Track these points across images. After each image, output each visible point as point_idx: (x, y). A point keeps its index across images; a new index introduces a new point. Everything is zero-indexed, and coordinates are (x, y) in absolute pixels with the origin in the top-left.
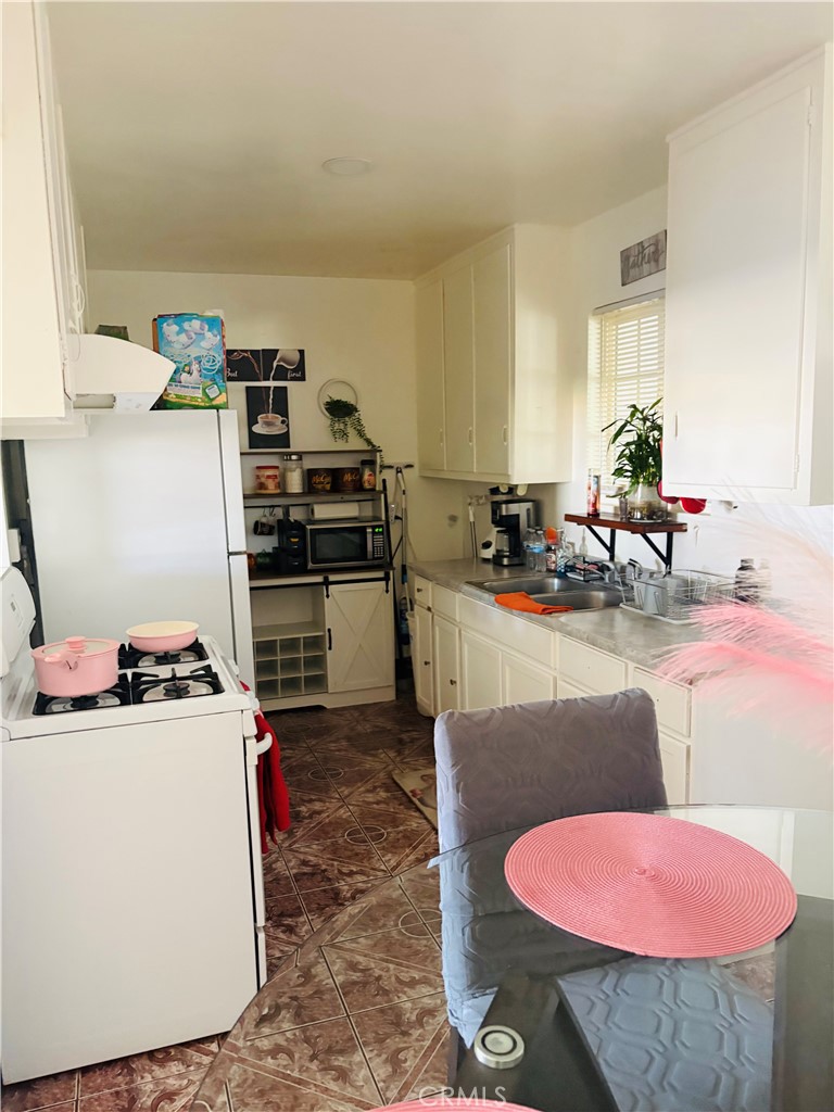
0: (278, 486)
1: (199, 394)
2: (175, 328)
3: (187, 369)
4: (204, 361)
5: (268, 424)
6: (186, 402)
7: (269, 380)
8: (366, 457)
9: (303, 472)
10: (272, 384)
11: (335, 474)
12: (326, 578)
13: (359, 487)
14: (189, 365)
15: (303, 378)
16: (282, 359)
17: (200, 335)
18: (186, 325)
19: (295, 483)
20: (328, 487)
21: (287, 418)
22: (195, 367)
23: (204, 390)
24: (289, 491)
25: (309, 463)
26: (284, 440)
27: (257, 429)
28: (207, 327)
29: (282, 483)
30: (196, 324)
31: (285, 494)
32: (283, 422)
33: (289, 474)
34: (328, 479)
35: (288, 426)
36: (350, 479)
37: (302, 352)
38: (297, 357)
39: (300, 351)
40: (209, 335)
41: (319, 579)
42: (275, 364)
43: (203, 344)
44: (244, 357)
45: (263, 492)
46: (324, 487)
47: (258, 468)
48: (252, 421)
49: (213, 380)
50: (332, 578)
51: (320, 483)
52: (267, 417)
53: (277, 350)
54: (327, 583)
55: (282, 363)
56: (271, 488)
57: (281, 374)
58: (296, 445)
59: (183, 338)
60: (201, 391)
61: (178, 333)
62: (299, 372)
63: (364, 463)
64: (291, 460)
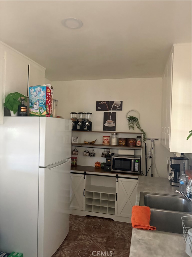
0: (109, 142)
1: (38, 112)
2: (33, 90)
3: (35, 103)
4: (40, 101)
5: (109, 123)
6: (35, 114)
7: (111, 110)
8: (139, 135)
9: (117, 139)
10: (111, 111)
11: (127, 140)
12: (117, 175)
13: (135, 145)
14: (36, 102)
15: (121, 110)
16: (115, 104)
17: (40, 92)
18: (36, 89)
19: (114, 142)
20: (124, 144)
21: (115, 122)
22: (37, 103)
23: (40, 110)
24: (112, 145)
25: (120, 136)
26: (114, 128)
27: (106, 125)
28: (42, 89)
29: (110, 142)
30: (39, 88)
31: (110, 145)
32: (114, 123)
33: (112, 139)
34: (124, 142)
35: (115, 124)
36: (131, 142)
37: (122, 102)
38: (120, 103)
39: (121, 101)
40: (42, 92)
41: (115, 175)
42: (113, 106)
43: (40, 95)
44: (104, 103)
45: (104, 144)
46: (122, 144)
47: (103, 136)
48: (105, 122)
49: (42, 107)
50: (119, 175)
51: (121, 143)
52: (109, 121)
53: (114, 101)
54: (117, 177)
55: (115, 105)
56: (106, 143)
57: (115, 108)
58: (117, 130)
59: (35, 93)
60: (39, 111)
61: (34, 92)
62: (120, 108)
63: (137, 137)
64: (113, 135)
